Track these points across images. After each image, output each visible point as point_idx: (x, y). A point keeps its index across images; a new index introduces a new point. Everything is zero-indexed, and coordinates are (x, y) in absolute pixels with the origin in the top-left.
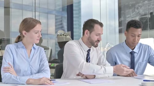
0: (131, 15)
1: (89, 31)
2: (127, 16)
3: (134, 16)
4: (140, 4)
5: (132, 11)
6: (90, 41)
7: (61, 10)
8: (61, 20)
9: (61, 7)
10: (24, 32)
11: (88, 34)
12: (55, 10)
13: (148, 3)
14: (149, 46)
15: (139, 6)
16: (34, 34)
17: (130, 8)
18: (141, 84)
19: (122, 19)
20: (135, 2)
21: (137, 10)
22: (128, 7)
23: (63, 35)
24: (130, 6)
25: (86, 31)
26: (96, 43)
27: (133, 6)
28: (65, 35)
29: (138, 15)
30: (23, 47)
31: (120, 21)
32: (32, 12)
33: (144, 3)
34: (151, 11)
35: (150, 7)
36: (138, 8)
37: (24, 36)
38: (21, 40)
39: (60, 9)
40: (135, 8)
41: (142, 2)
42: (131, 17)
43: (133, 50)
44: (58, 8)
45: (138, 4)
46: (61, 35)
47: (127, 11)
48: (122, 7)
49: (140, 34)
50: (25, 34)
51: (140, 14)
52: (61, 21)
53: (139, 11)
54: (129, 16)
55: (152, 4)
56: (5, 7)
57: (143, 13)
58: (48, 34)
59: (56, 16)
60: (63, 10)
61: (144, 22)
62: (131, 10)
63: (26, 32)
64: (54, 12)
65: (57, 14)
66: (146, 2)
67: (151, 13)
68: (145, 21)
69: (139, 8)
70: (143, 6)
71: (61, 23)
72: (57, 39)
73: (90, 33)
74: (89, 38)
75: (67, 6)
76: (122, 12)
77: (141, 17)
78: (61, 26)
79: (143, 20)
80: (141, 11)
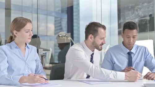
0: (131, 17)
1: (93, 35)
2: (127, 18)
3: (134, 18)
4: (140, 6)
5: (132, 13)
6: (95, 46)
7: (60, 12)
8: (60, 21)
9: (60, 9)
10: (15, 32)
11: (92, 38)
12: (54, 12)
13: (148, 6)
14: (145, 48)
15: (139, 8)
16: (24, 33)
17: (129, 10)
18: (143, 85)
19: (122, 21)
20: (134, 4)
21: (136, 12)
22: (128, 9)
23: (65, 37)
24: (130, 7)
25: (90, 36)
26: (100, 47)
27: (133, 8)
28: (67, 37)
29: (138, 17)
30: (16, 48)
31: (119, 22)
32: (31, 14)
33: (144, 5)
34: (151, 13)
35: (149, 9)
36: (137, 11)
37: (15, 36)
38: (13, 40)
39: (59, 10)
40: (134, 10)
41: (141, 4)
42: (130, 19)
43: (130, 50)
44: (57, 9)
45: (138, 7)
46: (63, 37)
47: (126, 13)
48: (122, 9)
49: (135, 35)
50: (17, 34)
51: (139, 16)
52: (61, 23)
53: (138, 13)
54: (129, 18)
55: (151, 6)
56: (6, 9)
57: (143, 15)
58: (47, 36)
59: (55, 18)
60: (62, 11)
61: (143, 24)
62: (130, 12)
63: (17, 32)
64: (54, 14)
65: (56, 16)
66: (146, 4)
67: (150, 15)
68: (144, 22)
69: (139, 10)
70: (143, 8)
71: (60, 24)
72: (56, 40)
73: (95, 37)
74: (94, 43)
75: (68, 8)
76: (121, 14)
77: (140, 19)
78: (60, 28)
79: (142, 22)
80: (141, 13)
